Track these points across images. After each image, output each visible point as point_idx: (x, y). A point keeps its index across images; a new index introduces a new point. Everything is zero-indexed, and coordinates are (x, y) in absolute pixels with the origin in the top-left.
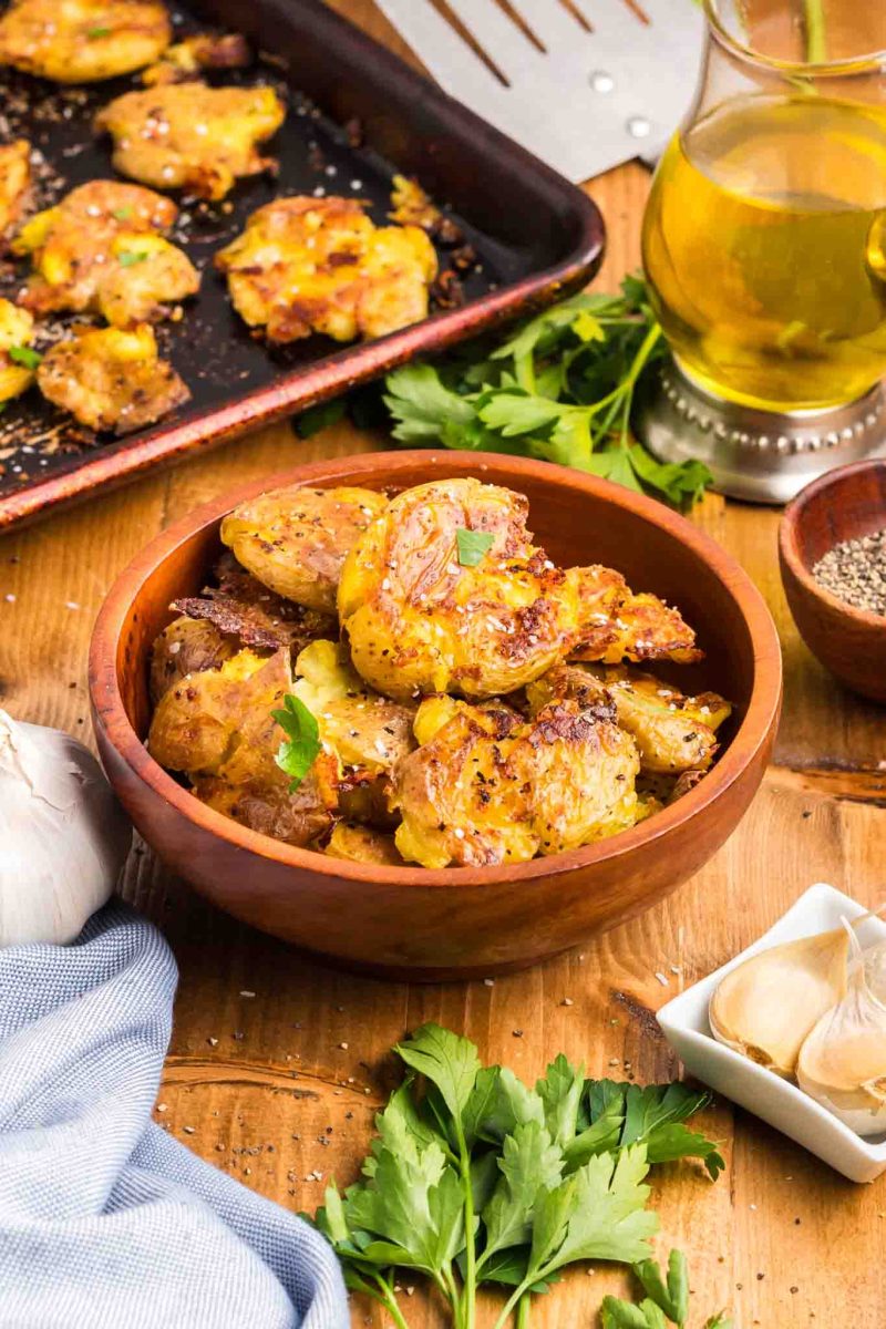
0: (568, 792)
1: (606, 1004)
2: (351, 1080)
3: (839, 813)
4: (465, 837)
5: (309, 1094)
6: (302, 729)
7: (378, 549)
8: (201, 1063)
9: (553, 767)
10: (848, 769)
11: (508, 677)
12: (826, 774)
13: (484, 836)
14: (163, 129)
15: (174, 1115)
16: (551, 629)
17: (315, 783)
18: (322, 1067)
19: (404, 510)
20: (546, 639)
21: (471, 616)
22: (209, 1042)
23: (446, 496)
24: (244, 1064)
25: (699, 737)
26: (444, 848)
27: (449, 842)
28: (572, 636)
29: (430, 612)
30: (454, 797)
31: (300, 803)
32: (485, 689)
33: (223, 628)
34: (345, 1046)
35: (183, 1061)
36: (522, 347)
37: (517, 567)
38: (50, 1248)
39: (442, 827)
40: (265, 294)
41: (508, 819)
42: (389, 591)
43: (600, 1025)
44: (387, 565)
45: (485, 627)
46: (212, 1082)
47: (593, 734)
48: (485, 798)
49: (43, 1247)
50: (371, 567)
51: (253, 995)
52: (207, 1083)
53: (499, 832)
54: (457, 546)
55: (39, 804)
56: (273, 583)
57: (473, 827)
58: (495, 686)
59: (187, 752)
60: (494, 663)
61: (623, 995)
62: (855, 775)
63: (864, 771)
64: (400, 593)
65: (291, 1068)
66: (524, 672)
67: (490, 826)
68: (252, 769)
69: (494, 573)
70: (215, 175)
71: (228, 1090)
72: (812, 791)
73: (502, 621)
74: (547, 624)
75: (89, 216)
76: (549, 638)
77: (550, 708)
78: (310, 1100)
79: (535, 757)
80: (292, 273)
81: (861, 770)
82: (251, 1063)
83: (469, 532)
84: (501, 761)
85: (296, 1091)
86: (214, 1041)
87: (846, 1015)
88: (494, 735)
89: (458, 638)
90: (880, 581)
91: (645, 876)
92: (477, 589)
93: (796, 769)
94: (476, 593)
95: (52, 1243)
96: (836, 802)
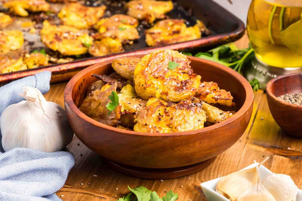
0: (183, 121)
1: (193, 188)
2: (116, 196)
3: (273, 157)
4: (152, 128)
5: (104, 198)
6: (115, 100)
7: (146, 61)
8: (77, 188)
9: (181, 115)
10: (279, 148)
11: (176, 96)
12: (273, 149)
13: (157, 128)
14: (141, 7)
15: (65, 198)
16: (190, 87)
17: (115, 113)
18: (109, 193)
19: (155, 54)
20: (188, 89)
21: (168, 81)
22: (81, 184)
23: (168, 53)
24: (88, 190)
25: (224, 114)
26: (146, 130)
27: (147, 128)
28: (196, 89)
29: (157, 78)
30: (151, 118)
31: (111, 117)
32: (169, 98)
33: (104, 80)
34: (117, 189)
35: (72, 187)
36: (216, 51)
37: (184, 72)
38: (4, 199)
39: (146, 125)
40: (154, 39)
41: (165, 125)
42: (147, 71)
43: (189, 193)
44: (148, 65)
45: (172, 84)
46: (78, 193)
47: (193, 109)
48: (159, 119)
49: (2, 198)
50: (143, 65)
51: (97, 176)
52: (76, 193)
53: (162, 128)
54: (168, 64)
55: (45, 117)
56: (120, 72)
57: (155, 126)
58: (172, 98)
59: (87, 108)
60: (172, 92)
61: (198, 187)
62: (280, 150)
63: (283, 149)
64: (150, 72)
65: (101, 192)
66: (180, 96)
67: (159, 126)
68: (102, 111)
69: (178, 73)
70: (150, 16)
71: (81, 194)
72: (267, 152)
73: (177, 83)
74: (189, 86)
75: (115, 21)
76: (189, 89)
77: (183, 101)
78: (103, 199)
79: (176, 111)
80: (163, 34)
81: (282, 149)
82: (90, 190)
83: (172, 62)
84: (166, 111)
85: (100, 197)
86: (82, 184)
87: (254, 190)
88: (166, 106)
89: (164, 85)
90: (294, 101)
91: (200, 143)
92: (172, 75)
93: (264, 147)
94: (171, 76)
95: (5, 197)
96: (273, 155)
